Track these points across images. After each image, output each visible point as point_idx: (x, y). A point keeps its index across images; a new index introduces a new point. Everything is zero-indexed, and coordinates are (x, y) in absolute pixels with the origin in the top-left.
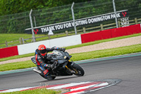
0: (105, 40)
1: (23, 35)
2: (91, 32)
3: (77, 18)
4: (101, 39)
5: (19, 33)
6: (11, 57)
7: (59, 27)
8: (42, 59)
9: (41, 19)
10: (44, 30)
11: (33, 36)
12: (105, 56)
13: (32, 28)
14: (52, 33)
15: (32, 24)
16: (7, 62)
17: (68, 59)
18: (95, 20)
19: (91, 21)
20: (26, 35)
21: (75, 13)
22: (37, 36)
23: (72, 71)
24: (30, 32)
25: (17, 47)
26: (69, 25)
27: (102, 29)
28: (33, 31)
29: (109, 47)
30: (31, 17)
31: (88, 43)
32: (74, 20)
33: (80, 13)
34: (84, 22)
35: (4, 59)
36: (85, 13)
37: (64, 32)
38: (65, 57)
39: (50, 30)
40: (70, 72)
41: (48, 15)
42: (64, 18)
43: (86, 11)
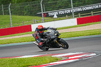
0: (94, 23)
1: (36, 17)
2: (84, 17)
3: (74, 6)
4: (91, 22)
5: (32, 16)
6: (27, 33)
7: (61, 12)
8: (40, 35)
9: (48, 6)
10: (50, 14)
11: (43, 18)
12: (94, 34)
13: (42, 13)
14: (56, 17)
15: (42, 9)
16: (24, 36)
17: (58, 35)
18: (87, 8)
19: (84, 9)
20: (37, 17)
21: (73, 3)
22: (45, 18)
23: (60, 45)
24: (40, 15)
25: (31, 26)
26: (69, 11)
27: (92, 15)
28: (43, 14)
29: (97, 28)
30: (41, 5)
31: (82, 25)
32: (72, 8)
33: (76, 3)
34: (79, 10)
35: (21, 34)
36: (81, 3)
37: (65, 16)
38: (56, 34)
39: (55, 14)
40: (58, 45)
41: (54, 3)
42: (65, 6)
43: (81, 2)
